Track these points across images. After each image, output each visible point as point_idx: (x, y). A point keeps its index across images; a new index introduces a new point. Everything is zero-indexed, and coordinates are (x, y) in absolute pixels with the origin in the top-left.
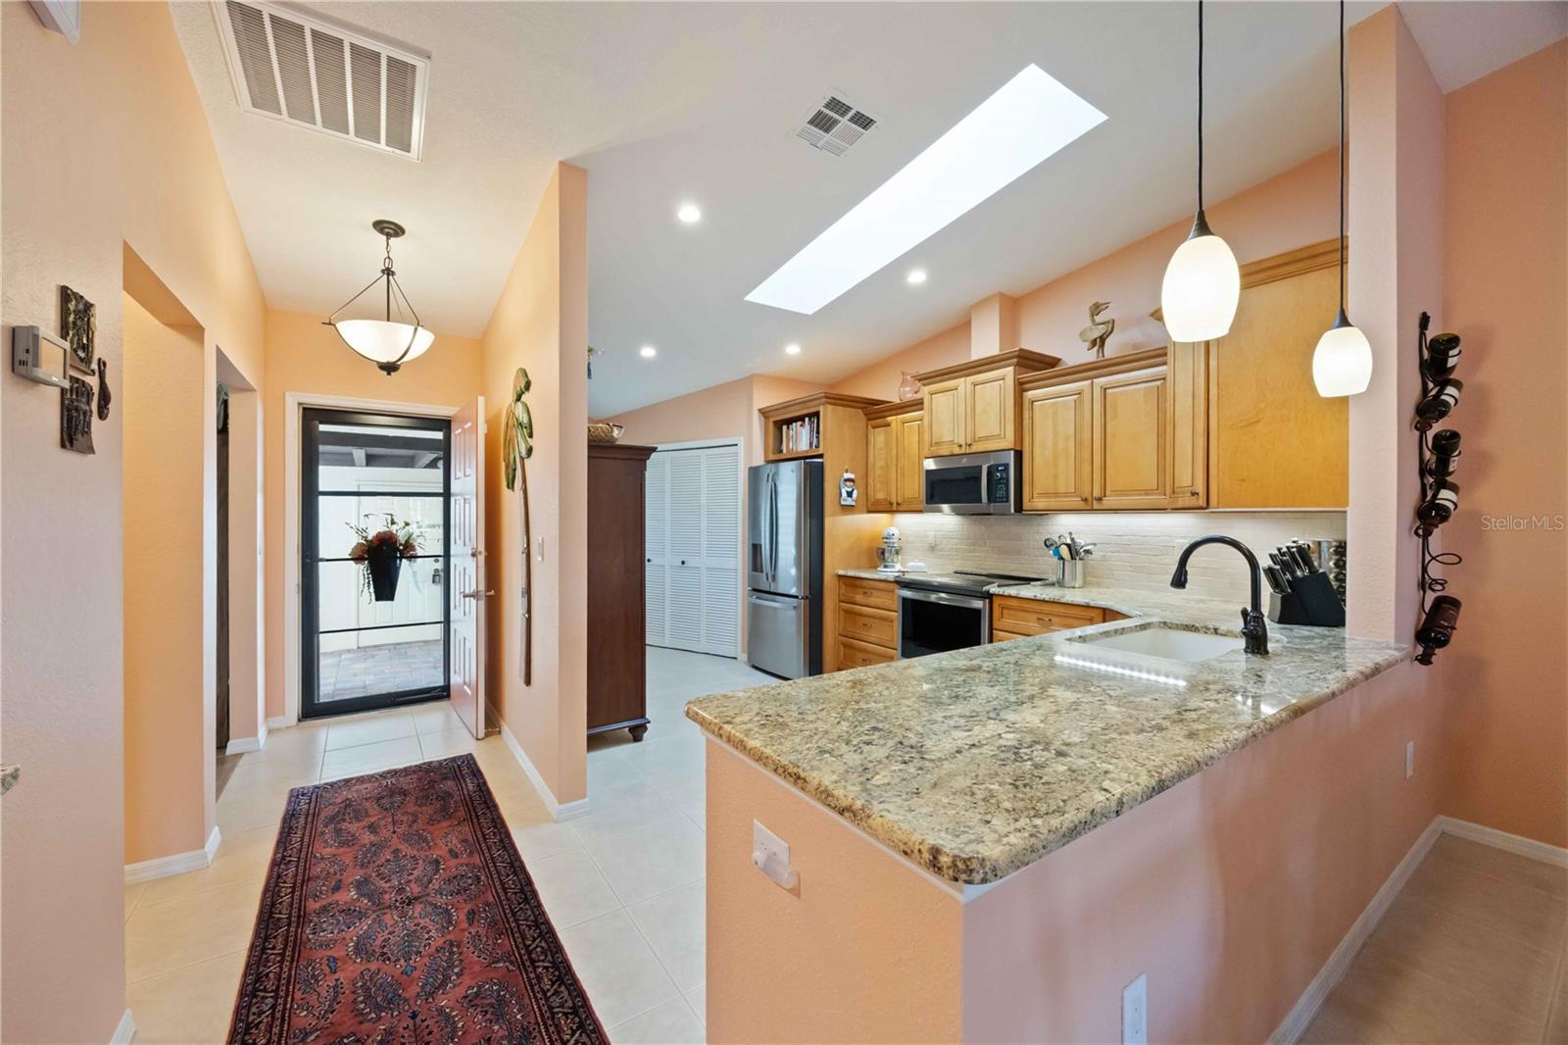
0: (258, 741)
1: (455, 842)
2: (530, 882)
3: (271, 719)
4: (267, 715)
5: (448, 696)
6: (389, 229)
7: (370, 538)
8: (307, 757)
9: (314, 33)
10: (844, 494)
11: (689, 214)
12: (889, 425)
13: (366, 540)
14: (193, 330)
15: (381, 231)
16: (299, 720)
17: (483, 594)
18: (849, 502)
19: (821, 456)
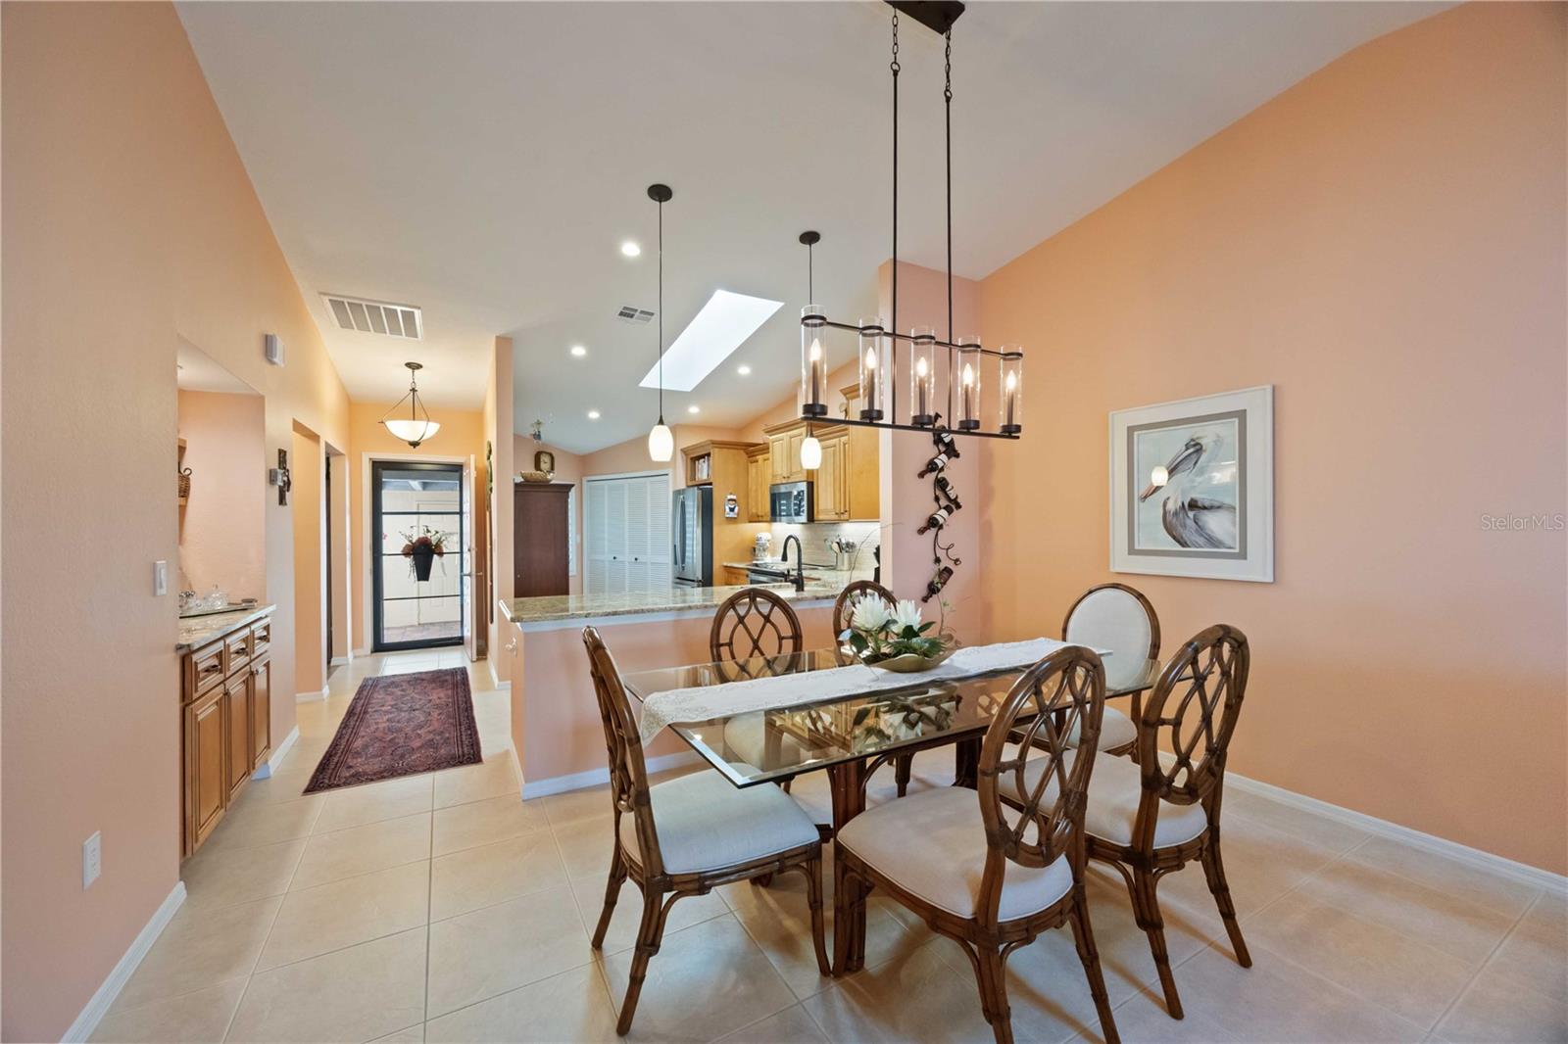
0: (347, 660)
1: (442, 695)
2: (471, 707)
3: (355, 651)
4: (353, 648)
5: (462, 644)
6: (414, 366)
7: (414, 541)
8: (377, 667)
9: (367, 306)
10: (728, 510)
11: (578, 351)
12: (757, 462)
13: (410, 541)
14: (314, 437)
15: (410, 367)
16: (372, 652)
17: (474, 573)
18: (732, 515)
19: (711, 484)
